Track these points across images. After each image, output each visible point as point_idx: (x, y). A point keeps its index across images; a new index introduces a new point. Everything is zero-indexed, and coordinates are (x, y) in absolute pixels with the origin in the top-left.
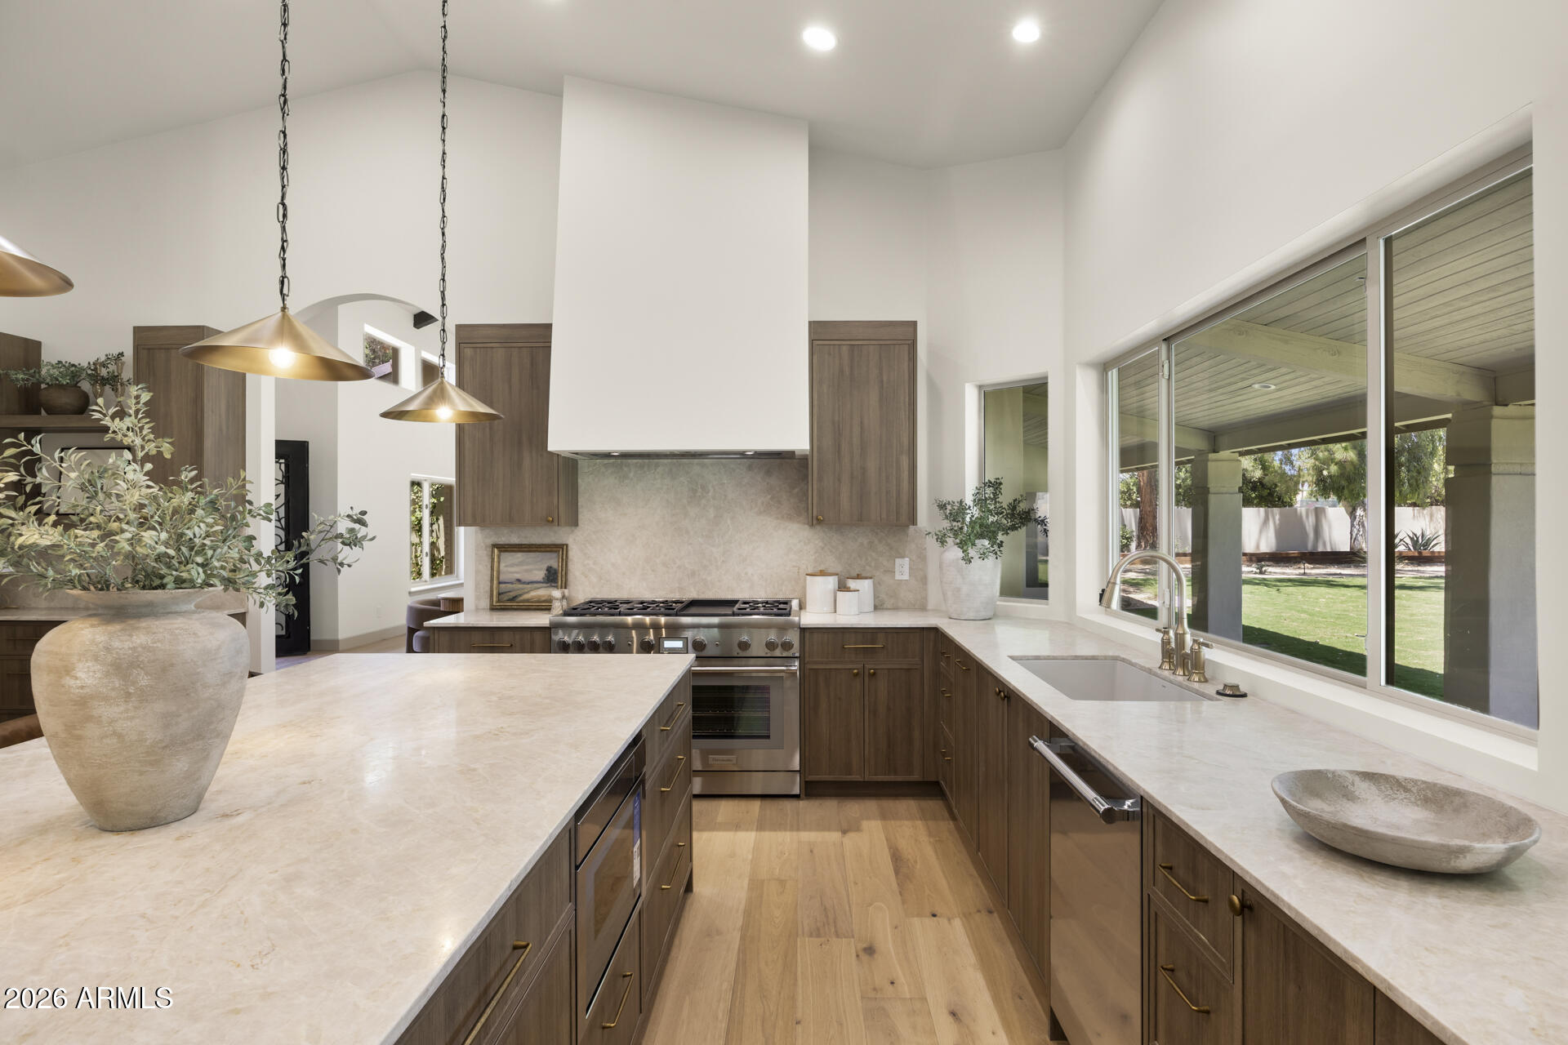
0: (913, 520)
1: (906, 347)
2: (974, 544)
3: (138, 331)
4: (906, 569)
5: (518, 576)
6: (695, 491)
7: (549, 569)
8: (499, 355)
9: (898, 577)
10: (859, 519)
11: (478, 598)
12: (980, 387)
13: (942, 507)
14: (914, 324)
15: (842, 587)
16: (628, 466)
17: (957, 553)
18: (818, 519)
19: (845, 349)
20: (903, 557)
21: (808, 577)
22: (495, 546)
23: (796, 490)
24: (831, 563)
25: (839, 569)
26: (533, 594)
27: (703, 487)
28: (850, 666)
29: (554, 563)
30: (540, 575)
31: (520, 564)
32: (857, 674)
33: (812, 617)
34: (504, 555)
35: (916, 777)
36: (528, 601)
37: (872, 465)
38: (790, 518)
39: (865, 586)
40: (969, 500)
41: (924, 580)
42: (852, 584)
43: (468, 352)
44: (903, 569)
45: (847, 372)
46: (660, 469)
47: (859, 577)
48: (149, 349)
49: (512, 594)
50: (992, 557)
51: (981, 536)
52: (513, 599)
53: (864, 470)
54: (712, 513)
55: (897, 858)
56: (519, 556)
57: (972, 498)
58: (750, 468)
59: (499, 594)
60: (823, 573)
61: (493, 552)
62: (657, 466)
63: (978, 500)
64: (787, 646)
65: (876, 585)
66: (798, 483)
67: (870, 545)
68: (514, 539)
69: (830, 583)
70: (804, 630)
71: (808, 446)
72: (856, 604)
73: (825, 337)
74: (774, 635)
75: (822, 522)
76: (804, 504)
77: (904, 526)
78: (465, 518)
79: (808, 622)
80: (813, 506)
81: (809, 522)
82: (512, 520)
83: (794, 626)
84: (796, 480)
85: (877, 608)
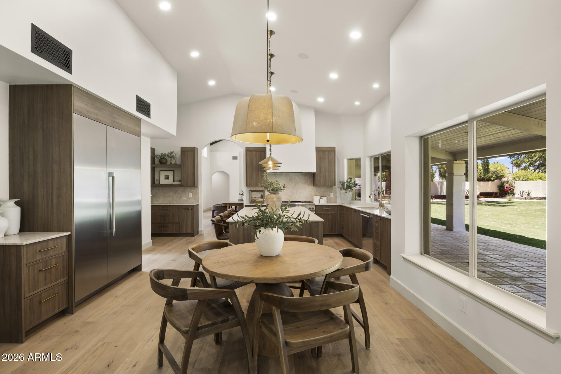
0: (335, 185)
1: (333, 152)
2: (347, 190)
3: (181, 148)
4: (333, 195)
5: (255, 197)
6: (290, 179)
7: (261, 195)
8: (254, 153)
9: (331, 196)
10: (324, 185)
11: (246, 201)
12: (347, 159)
13: (341, 183)
14: (335, 147)
15: (321, 198)
16: (277, 174)
17: (344, 191)
18: (317, 185)
19: (322, 152)
20: (332, 193)
21: (314, 197)
22: (250, 191)
23: (311, 179)
24: (318, 194)
25: (319, 195)
26: (258, 200)
27: (292, 179)
28: (324, 212)
29: (262, 194)
30: (260, 196)
31: (255, 194)
32: (326, 214)
34: (252, 192)
35: (337, 233)
36: (257, 201)
37: (327, 174)
38: (309, 185)
39: (325, 198)
40: (345, 181)
41: (336, 197)
42: (322, 197)
43: (248, 152)
44: (332, 195)
45: (322, 156)
46: (283, 175)
47: (324, 196)
48: (184, 151)
49: (254, 200)
50: (351, 192)
51: (348, 188)
52: (254, 201)
53: (325, 176)
54: (294, 184)
56: (255, 193)
57: (346, 181)
58: (301, 175)
59: (252, 200)
60: (317, 196)
61: (250, 192)
62: (283, 174)
63: (347, 181)
64: (313, 209)
65: (327, 198)
66: (313, 178)
67: (326, 190)
68: (254, 189)
69: (318, 198)
70: (316, 206)
71: (316, 171)
72: (323, 202)
73: (318, 150)
74: (310, 207)
75: (317, 186)
76: (312, 182)
77: (332, 186)
78: (247, 185)
79: (316, 204)
80: (316, 183)
81: (314, 186)
82: (257, 185)
83: (314, 205)
84: (311, 177)
85: (327, 202)
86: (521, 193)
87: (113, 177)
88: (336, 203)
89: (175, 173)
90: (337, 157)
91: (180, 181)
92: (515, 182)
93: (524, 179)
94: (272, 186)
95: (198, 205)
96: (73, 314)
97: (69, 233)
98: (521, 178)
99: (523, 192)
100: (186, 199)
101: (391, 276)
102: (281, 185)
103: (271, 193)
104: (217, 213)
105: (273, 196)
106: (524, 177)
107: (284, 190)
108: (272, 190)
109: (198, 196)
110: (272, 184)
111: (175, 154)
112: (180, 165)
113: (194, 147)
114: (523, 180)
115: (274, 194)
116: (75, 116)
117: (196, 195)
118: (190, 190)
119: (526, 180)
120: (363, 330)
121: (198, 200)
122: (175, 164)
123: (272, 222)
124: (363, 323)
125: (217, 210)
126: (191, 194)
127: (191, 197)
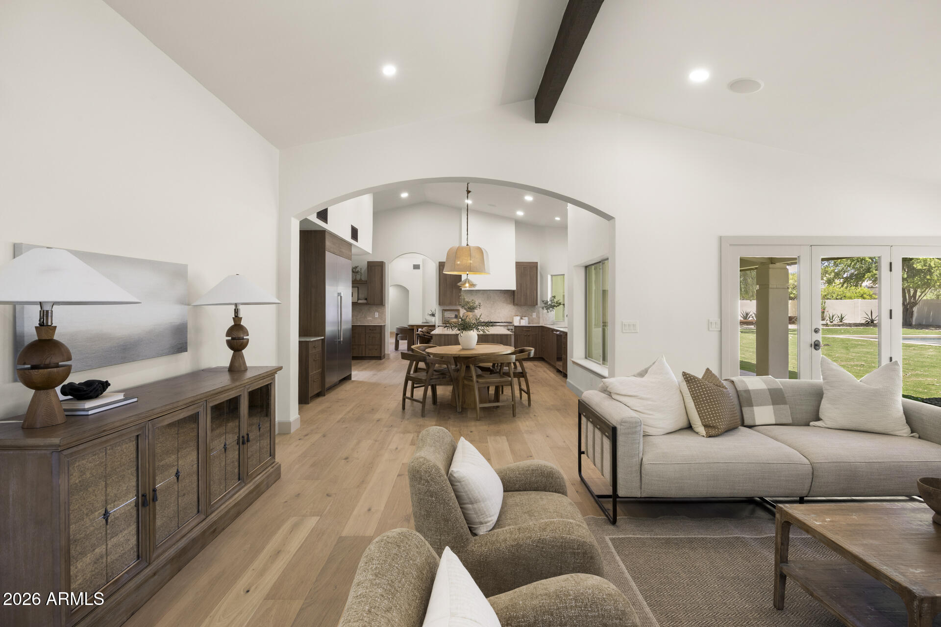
0: (537, 304)
1: (535, 268)
3: (368, 262)
5: (449, 317)
6: (488, 298)
7: (456, 315)
9: (533, 317)
10: (525, 304)
11: (439, 322)
12: (551, 276)
13: (543, 302)
14: (537, 263)
15: (521, 319)
16: (473, 292)
17: (546, 311)
19: (522, 268)
20: (534, 312)
21: (514, 317)
22: (443, 310)
23: (511, 298)
24: (519, 314)
26: (452, 321)
28: (524, 334)
30: (454, 316)
31: (449, 314)
32: (526, 335)
33: (516, 323)
34: (445, 312)
35: (538, 356)
36: (450, 321)
37: (528, 294)
38: (509, 304)
39: (526, 318)
40: (549, 300)
41: (538, 317)
42: (523, 318)
43: (442, 267)
44: (534, 315)
45: (523, 272)
46: (480, 293)
48: (371, 266)
50: (553, 311)
52: (448, 321)
53: (527, 293)
54: (491, 302)
55: (535, 365)
56: (449, 312)
58: (501, 293)
59: (444, 321)
60: (517, 316)
61: (443, 312)
63: (551, 300)
64: (512, 330)
65: (529, 319)
66: (513, 297)
67: (527, 310)
68: (448, 309)
69: (519, 318)
70: (515, 326)
71: (515, 289)
72: (524, 322)
73: (519, 265)
74: (509, 327)
75: (517, 305)
76: (513, 301)
77: (535, 306)
78: (440, 304)
79: (515, 325)
80: (516, 301)
81: (514, 305)
82: (451, 304)
83: (513, 325)
84: (510, 296)
85: (529, 324)
86: (830, 318)
87: (341, 297)
88: (539, 324)
89: (360, 290)
90: (540, 273)
91: (366, 299)
92: (826, 301)
93: (839, 297)
94: (468, 305)
95: (385, 325)
96: (325, 396)
97: (323, 338)
98: (835, 296)
99: (833, 316)
100: (371, 318)
101: (568, 380)
102: (477, 303)
103: (467, 311)
104: (401, 337)
105: (470, 313)
106: (840, 293)
107: (480, 308)
108: (469, 308)
109: (385, 315)
110: (468, 302)
111: (361, 269)
112: (366, 281)
113: (383, 262)
114: (837, 299)
115: (470, 312)
116: (327, 253)
117: (382, 315)
118: (376, 309)
119: (841, 299)
120: (527, 395)
121: (385, 320)
122: (361, 280)
123: (470, 326)
124: (526, 391)
125: (401, 333)
126: (377, 313)
127: (377, 316)
